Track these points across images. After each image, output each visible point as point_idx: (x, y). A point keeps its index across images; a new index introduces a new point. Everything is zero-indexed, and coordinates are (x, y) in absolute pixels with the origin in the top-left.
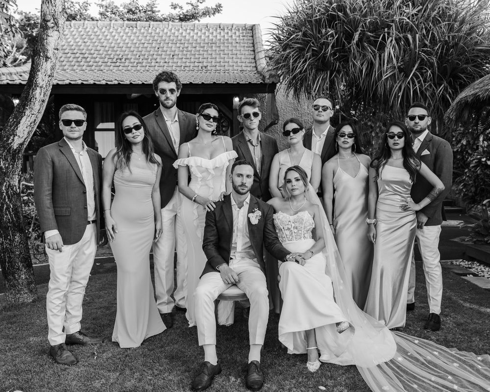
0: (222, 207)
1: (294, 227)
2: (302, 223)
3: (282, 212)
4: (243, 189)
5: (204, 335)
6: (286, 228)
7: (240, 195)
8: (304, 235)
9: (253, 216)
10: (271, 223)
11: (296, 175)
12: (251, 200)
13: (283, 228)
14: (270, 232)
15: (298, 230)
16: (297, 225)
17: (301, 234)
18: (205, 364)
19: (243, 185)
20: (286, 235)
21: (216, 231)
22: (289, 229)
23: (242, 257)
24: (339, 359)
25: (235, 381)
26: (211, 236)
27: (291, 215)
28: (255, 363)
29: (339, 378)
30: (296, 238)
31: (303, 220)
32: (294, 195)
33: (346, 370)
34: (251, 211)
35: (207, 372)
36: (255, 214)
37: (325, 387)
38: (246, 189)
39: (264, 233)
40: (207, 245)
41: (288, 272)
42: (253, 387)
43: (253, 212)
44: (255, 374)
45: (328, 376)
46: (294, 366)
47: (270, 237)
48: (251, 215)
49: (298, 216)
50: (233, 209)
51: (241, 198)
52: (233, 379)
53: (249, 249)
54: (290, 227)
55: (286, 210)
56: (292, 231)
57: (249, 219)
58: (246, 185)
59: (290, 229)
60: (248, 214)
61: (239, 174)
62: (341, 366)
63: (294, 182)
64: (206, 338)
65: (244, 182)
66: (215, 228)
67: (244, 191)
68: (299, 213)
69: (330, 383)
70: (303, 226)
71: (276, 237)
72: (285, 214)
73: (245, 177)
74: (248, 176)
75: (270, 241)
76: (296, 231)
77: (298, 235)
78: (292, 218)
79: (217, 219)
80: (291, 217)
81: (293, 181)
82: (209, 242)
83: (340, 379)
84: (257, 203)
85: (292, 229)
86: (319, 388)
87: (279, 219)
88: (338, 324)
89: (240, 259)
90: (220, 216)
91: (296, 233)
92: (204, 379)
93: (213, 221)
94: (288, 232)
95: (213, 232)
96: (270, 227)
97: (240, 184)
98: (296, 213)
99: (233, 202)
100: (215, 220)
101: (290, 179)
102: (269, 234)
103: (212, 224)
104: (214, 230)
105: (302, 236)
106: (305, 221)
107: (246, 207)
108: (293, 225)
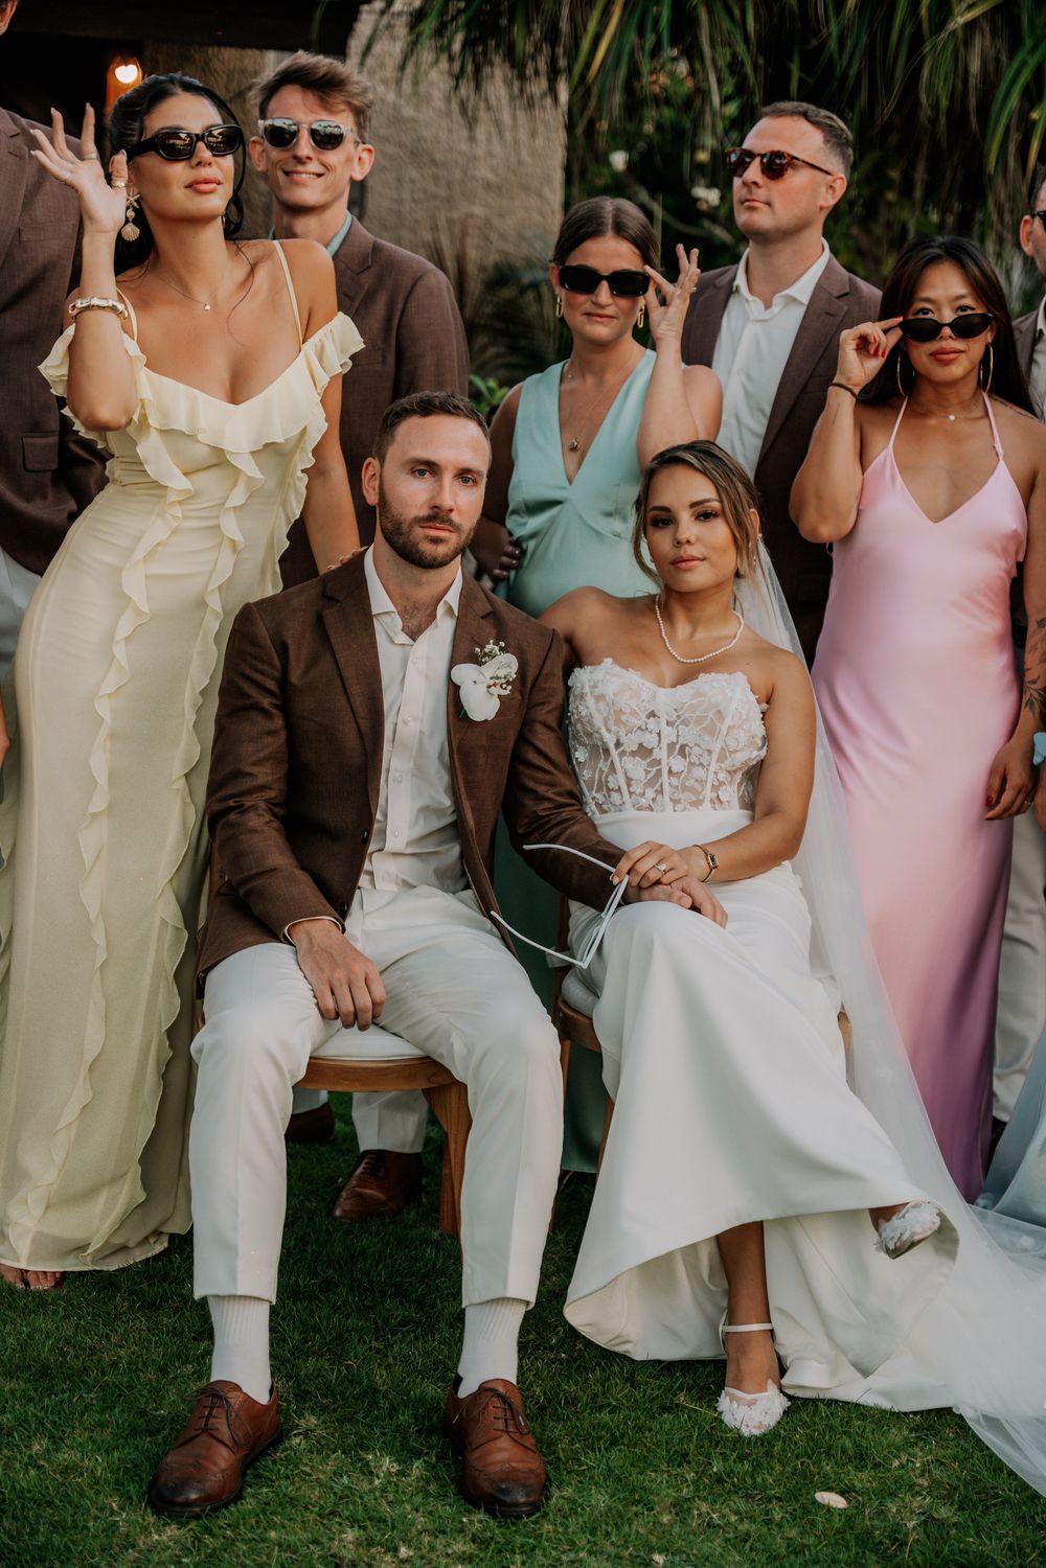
0: (320, 620)
1: (671, 746)
2: (711, 731)
3: (616, 661)
4: (436, 541)
5: (231, 1249)
6: (630, 744)
7: (416, 571)
8: (715, 788)
9: (479, 678)
10: (552, 720)
11: (701, 489)
12: (466, 597)
13: (618, 744)
14: (547, 766)
15: (692, 764)
16: (688, 735)
17: (702, 782)
18: (219, 1394)
19: (437, 516)
20: (629, 780)
21: (282, 738)
22: (643, 751)
23: (405, 883)
24: (874, 1381)
25: (402, 1473)
26: (258, 763)
27: (662, 685)
28: (501, 1390)
29: (896, 1463)
30: (676, 802)
31: (720, 715)
32: (685, 588)
33: (916, 1429)
34: (465, 651)
35: (224, 1432)
36: (490, 669)
37: (842, 1493)
38: (453, 540)
39: (511, 767)
40: (241, 809)
41: (648, 950)
42: (508, 1499)
43: (477, 660)
44: (504, 1443)
45: (844, 1451)
46: (665, 1409)
47: (542, 789)
48: (465, 673)
49: (699, 694)
50: (381, 638)
51: (419, 584)
52: (388, 1464)
53: (442, 843)
54: (650, 740)
55: (636, 656)
56: (658, 762)
57: (454, 690)
58: (454, 517)
59: (650, 751)
60: (453, 663)
61: (419, 462)
62: (893, 1414)
63: (688, 527)
64: (240, 1264)
65: (447, 501)
66: (279, 722)
67: (442, 550)
68: (703, 677)
69: (862, 1479)
70: (717, 747)
71: (571, 794)
72: (633, 677)
73: (448, 478)
74: (465, 475)
75: (541, 809)
76: (678, 764)
77: (685, 788)
78: (667, 699)
79: (295, 677)
80: (662, 691)
81: (685, 517)
82: (250, 792)
83: (902, 1466)
84: (493, 616)
85: (661, 754)
86: (815, 1502)
87: (599, 698)
88: (881, 1215)
89: (393, 888)
90: (310, 666)
91: (678, 774)
92: (214, 1463)
93: (272, 685)
94: (637, 768)
95: (269, 740)
96: (545, 740)
97: (424, 512)
98: (687, 675)
99: (380, 600)
100: (284, 681)
101: (667, 510)
102: (541, 776)
103: (266, 702)
104: (271, 733)
105: (708, 793)
106: (728, 722)
107: (443, 629)
108: (669, 734)
